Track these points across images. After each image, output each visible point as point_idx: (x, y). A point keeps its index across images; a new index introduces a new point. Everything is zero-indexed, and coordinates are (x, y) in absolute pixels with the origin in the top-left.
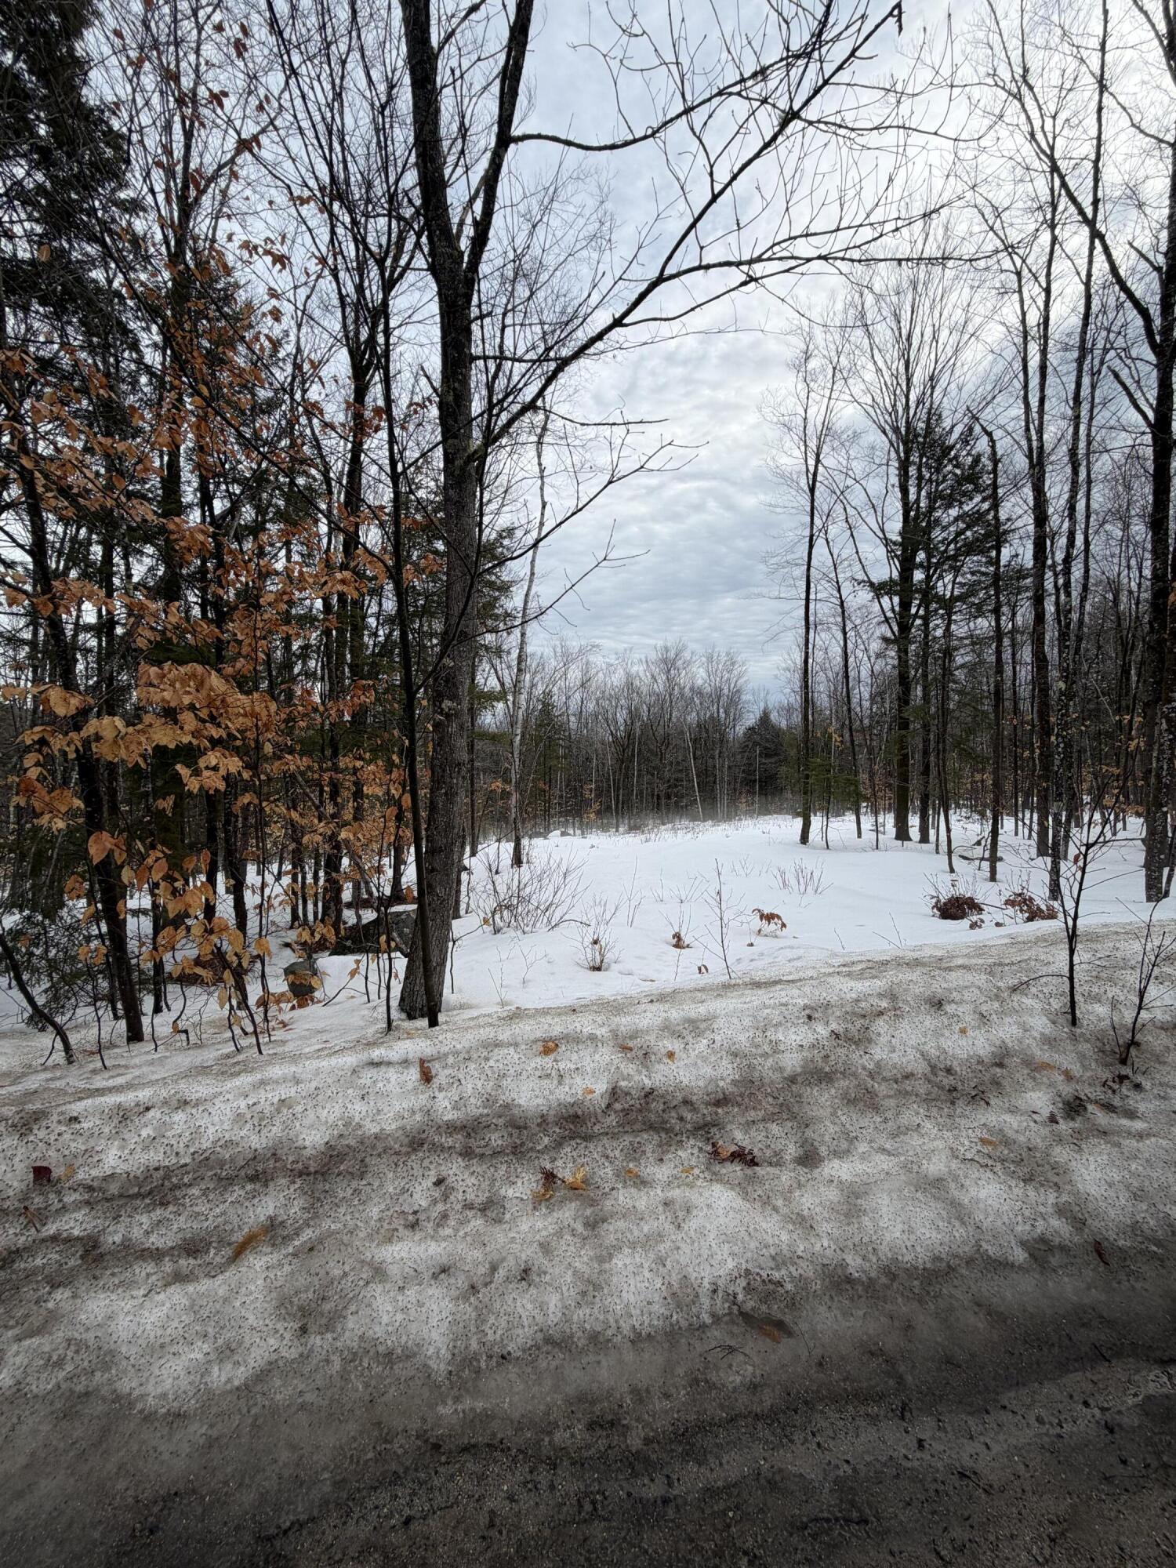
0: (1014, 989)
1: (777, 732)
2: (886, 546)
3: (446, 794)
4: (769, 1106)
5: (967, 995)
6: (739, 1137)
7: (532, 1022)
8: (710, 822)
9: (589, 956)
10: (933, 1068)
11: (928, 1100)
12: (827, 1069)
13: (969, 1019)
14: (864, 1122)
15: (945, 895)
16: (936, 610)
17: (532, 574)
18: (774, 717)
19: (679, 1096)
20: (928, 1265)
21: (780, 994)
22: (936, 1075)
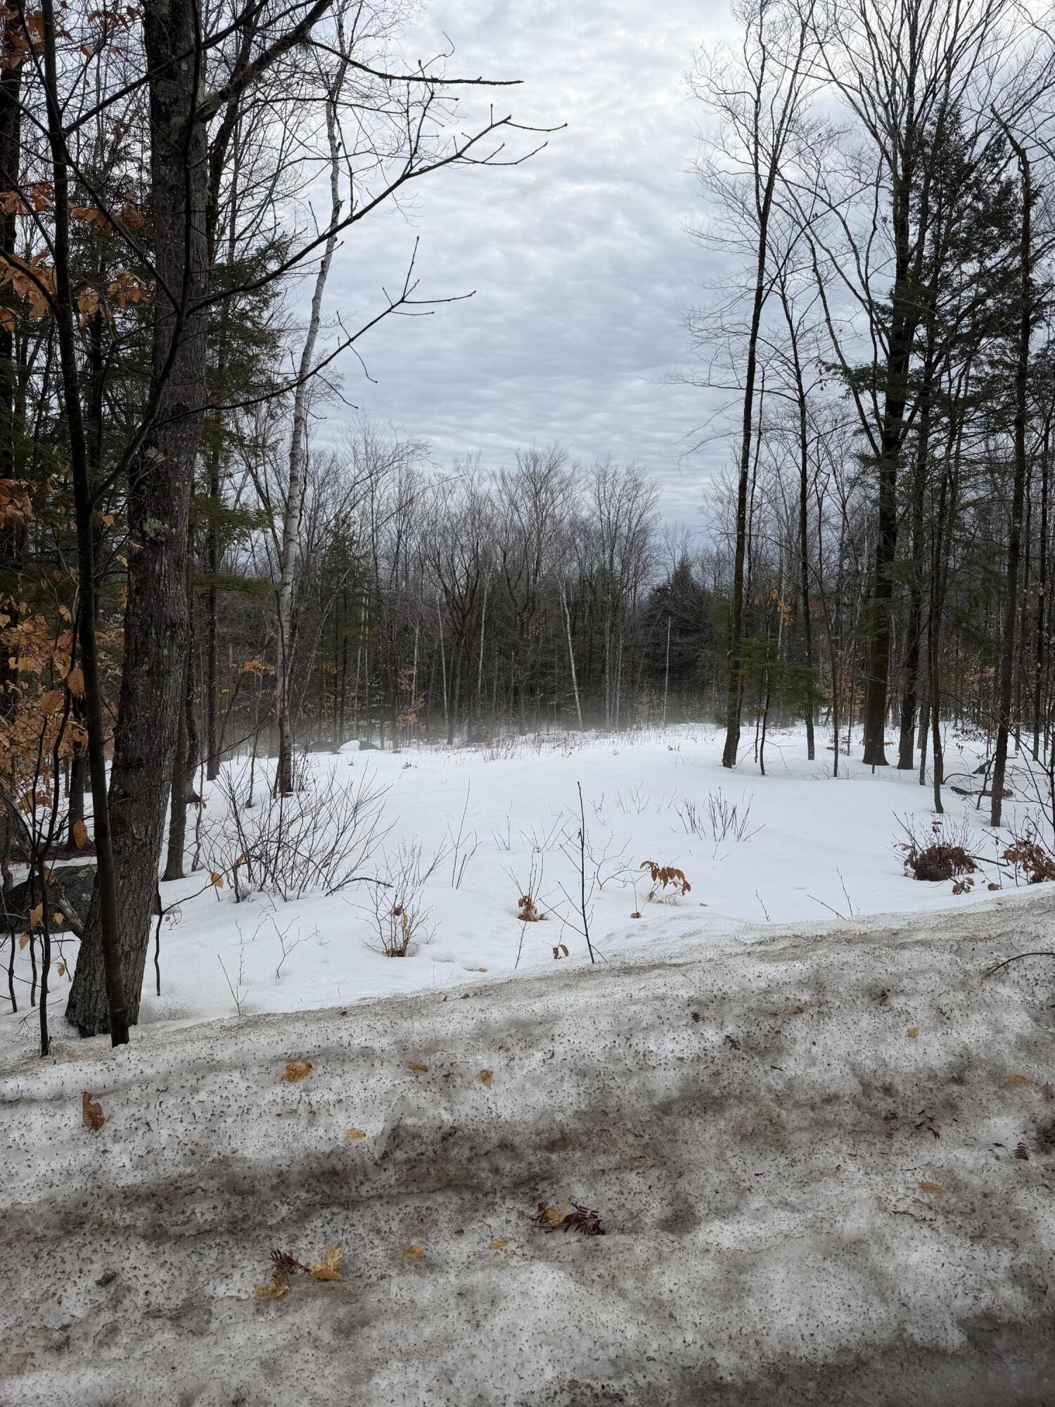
0: (988, 974)
1: (700, 597)
2: (870, 312)
3: (150, 673)
4: (626, 1146)
5: (922, 984)
6: (582, 1194)
7: (272, 1032)
8: (593, 732)
9: (387, 934)
10: (866, 1087)
11: (856, 1132)
12: (717, 1092)
13: (923, 1016)
14: (765, 1166)
15: (923, 845)
16: (938, 417)
17: (315, 320)
18: (695, 572)
19: (495, 1138)
20: (831, 1360)
21: (656, 983)
22: (869, 1097)
